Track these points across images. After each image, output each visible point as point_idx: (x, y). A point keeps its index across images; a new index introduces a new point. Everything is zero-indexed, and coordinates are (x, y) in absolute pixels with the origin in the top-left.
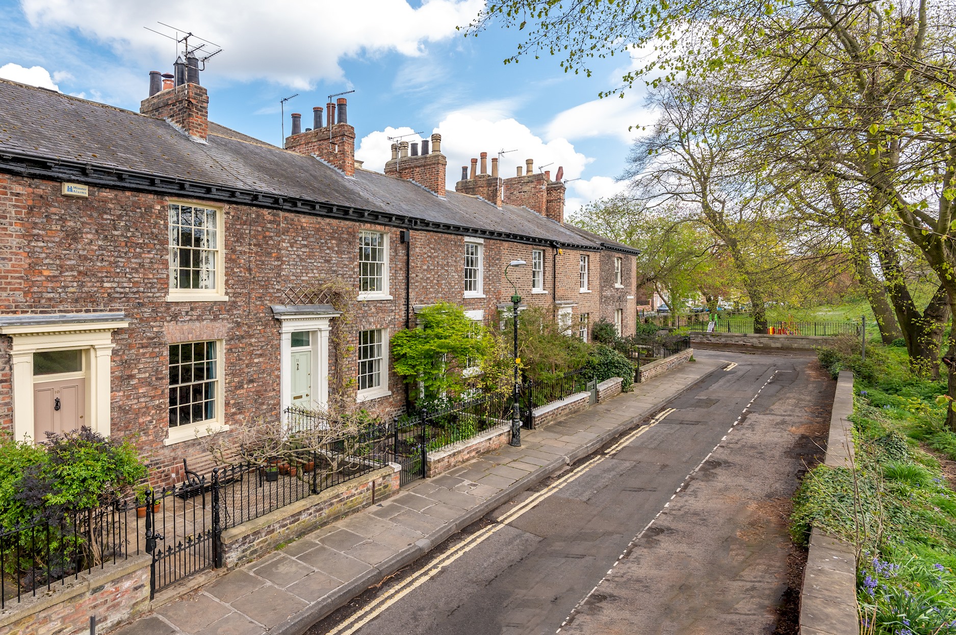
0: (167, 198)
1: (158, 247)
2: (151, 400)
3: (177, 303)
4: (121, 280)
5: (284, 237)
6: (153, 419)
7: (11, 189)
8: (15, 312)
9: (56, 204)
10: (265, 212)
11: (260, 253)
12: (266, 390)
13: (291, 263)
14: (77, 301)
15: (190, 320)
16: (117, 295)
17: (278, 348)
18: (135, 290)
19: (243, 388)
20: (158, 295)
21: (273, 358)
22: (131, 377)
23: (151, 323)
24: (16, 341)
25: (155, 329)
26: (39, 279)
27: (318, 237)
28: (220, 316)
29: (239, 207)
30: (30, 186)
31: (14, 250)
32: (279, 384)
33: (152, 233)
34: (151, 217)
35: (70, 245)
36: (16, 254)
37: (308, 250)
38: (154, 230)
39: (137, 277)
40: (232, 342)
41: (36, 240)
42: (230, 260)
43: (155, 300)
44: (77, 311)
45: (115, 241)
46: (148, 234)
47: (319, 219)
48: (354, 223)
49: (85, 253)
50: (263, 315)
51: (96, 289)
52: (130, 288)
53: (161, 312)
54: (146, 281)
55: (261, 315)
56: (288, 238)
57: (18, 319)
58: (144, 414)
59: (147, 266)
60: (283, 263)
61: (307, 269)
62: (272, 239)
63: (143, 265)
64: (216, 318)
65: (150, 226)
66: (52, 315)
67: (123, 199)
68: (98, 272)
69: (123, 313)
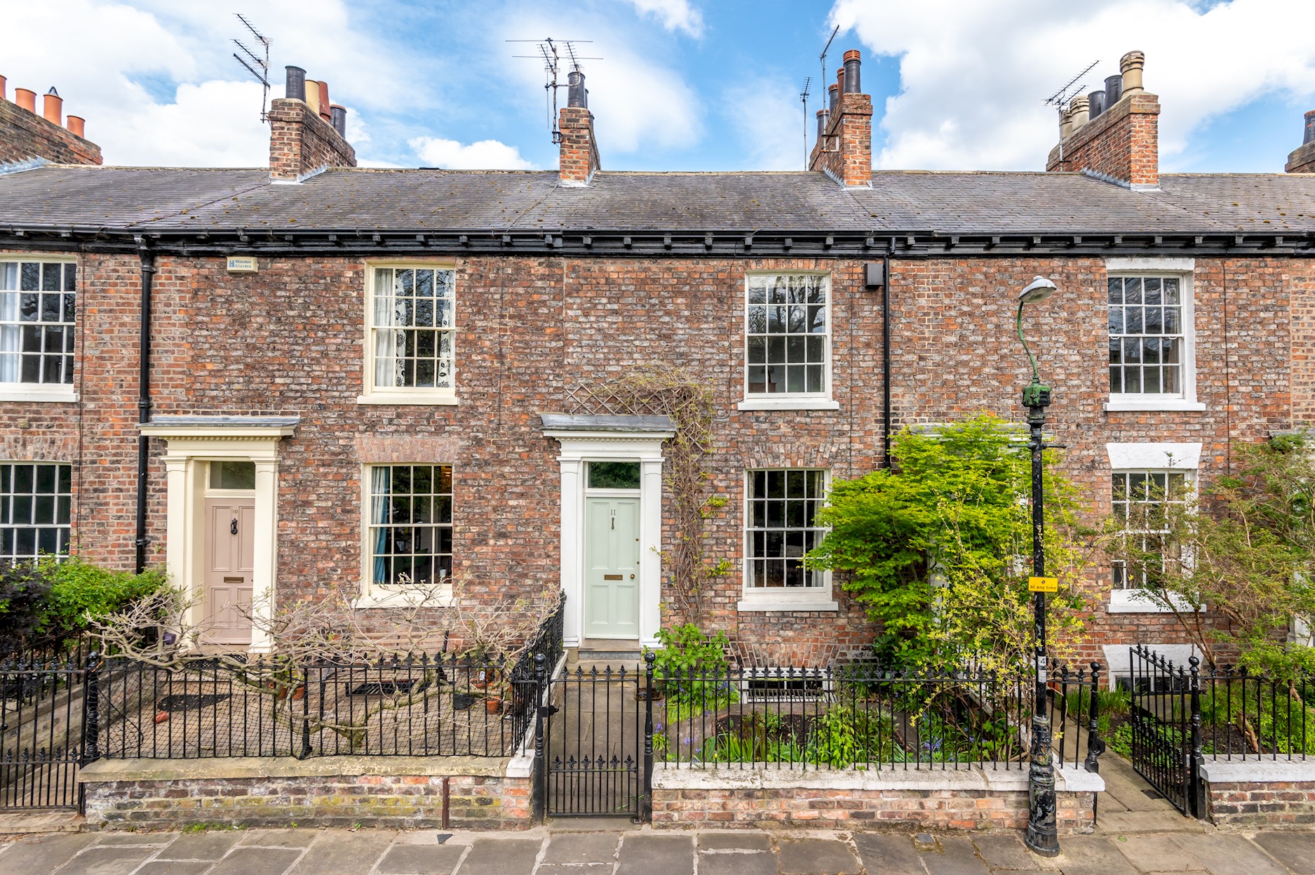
0: (362, 260)
1: (348, 328)
2: (334, 540)
3: (375, 407)
4: (297, 374)
5: (570, 300)
6: (337, 566)
7: (176, 272)
8: (176, 412)
9: (222, 284)
10: (533, 263)
11: (520, 330)
12: (531, 554)
13: (584, 343)
14: (242, 400)
15: (396, 431)
16: (292, 394)
17: (556, 485)
18: (315, 387)
19: (487, 544)
20: (346, 394)
21: (547, 502)
22: (307, 504)
23: (337, 433)
24: (171, 445)
25: (341, 442)
26: (202, 374)
27: (642, 294)
28: (447, 428)
29: (483, 260)
30: (195, 267)
31: (177, 341)
32: (557, 548)
33: (340, 310)
34: (339, 288)
35: (236, 332)
36: (179, 346)
37: (620, 319)
38: (343, 306)
39: (318, 370)
40: (468, 470)
41: (200, 329)
42: (464, 342)
43: (343, 401)
44: (243, 414)
45: (291, 324)
46: (334, 312)
47: (646, 263)
48: (731, 262)
49: (253, 341)
50: (527, 429)
51: (265, 386)
52: (308, 384)
53: (351, 418)
54: (331, 375)
55: (523, 429)
56: (578, 301)
57: (179, 419)
58: (325, 557)
59: (332, 355)
60: (567, 343)
61: (619, 352)
62: (545, 306)
63: (327, 354)
64: (439, 431)
65: (337, 301)
66: (215, 417)
67: (303, 269)
68: (269, 364)
69: (298, 417)
